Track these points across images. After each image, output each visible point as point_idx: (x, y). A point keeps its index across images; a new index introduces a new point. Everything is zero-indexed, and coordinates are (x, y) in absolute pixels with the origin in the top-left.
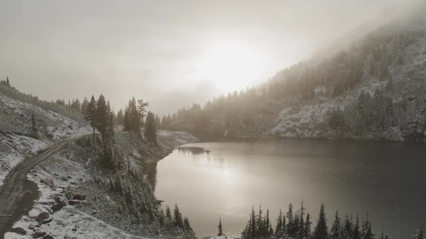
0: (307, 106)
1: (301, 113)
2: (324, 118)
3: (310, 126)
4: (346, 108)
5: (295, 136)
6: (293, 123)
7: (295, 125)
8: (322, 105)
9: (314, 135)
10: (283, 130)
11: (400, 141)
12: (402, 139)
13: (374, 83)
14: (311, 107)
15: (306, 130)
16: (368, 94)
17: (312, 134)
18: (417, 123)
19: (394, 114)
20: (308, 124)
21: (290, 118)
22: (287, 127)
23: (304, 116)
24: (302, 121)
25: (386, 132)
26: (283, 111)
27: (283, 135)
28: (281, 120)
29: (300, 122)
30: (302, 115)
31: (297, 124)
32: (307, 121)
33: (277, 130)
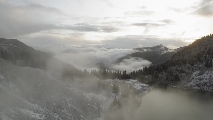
0: (207, 71)
1: (204, 75)
3: (208, 84)
5: (199, 89)
6: (199, 81)
7: (200, 83)
10: (194, 85)
14: (210, 72)
15: (206, 86)
17: (208, 89)
20: (206, 83)
21: (198, 78)
22: (196, 83)
23: (206, 78)
26: (195, 73)
27: (193, 88)
28: (193, 78)
29: (203, 81)
30: (204, 77)
31: (201, 82)
32: (207, 81)
33: (191, 85)
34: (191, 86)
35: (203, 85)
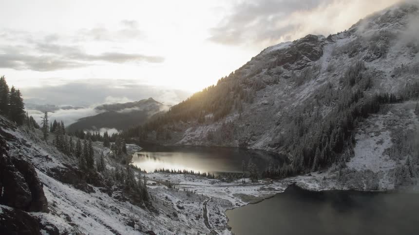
0: (200, 127)
1: (196, 131)
2: (206, 135)
4: (217, 130)
5: (191, 145)
6: (191, 137)
8: (208, 127)
9: (200, 144)
10: (186, 141)
11: (236, 147)
14: (202, 127)
15: (197, 141)
18: (246, 138)
20: (198, 138)
21: (190, 134)
22: (188, 139)
23: (198, 133)
24: (196, 136)
26: (188, 130)
27: (185, 144)
28: (186, 135)
31: (193, 138)
32: (198, 137)
34: (183, 143)
35: (195, 140)
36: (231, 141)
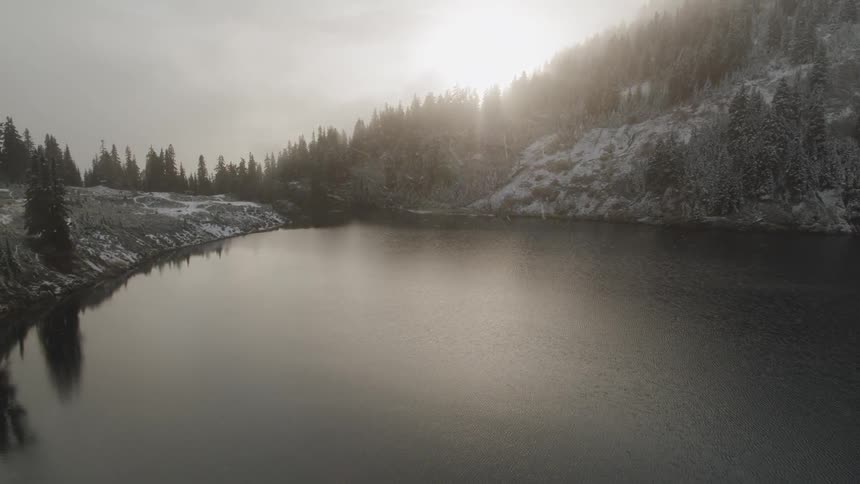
0: (595, 132)
2: (633, 163)
3: (596, 185)
4: (695, 137)
5: (552, 211)
6: (552, 176)
7: (555, 183)
8: (637, 127)
9: (602, 211)
10: (523, 194)
11: (839, 233)
12: (847, 228)
13: (777, 68)
14: (605, 133)
15: (584, 196)
16: (758, 97)
17: (598, 206)
19: (826, 154)
20: (589, 180)
21: (548, 163)
22: (535, 185)
23: (586, 158)
24: (578, 170)
25: (801, 205)
27: (520, 209)
28: (525, 167)
29: (571, 175)
30: (579, 155)
31: (563, 178)
32: (589, 172)
33: (508, 196)
34: (510, 201)
35: (572, 191)
36: (795, 201)
